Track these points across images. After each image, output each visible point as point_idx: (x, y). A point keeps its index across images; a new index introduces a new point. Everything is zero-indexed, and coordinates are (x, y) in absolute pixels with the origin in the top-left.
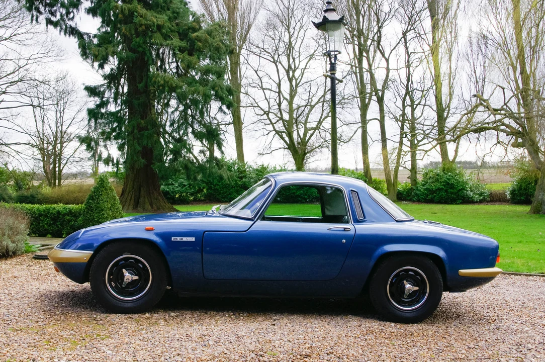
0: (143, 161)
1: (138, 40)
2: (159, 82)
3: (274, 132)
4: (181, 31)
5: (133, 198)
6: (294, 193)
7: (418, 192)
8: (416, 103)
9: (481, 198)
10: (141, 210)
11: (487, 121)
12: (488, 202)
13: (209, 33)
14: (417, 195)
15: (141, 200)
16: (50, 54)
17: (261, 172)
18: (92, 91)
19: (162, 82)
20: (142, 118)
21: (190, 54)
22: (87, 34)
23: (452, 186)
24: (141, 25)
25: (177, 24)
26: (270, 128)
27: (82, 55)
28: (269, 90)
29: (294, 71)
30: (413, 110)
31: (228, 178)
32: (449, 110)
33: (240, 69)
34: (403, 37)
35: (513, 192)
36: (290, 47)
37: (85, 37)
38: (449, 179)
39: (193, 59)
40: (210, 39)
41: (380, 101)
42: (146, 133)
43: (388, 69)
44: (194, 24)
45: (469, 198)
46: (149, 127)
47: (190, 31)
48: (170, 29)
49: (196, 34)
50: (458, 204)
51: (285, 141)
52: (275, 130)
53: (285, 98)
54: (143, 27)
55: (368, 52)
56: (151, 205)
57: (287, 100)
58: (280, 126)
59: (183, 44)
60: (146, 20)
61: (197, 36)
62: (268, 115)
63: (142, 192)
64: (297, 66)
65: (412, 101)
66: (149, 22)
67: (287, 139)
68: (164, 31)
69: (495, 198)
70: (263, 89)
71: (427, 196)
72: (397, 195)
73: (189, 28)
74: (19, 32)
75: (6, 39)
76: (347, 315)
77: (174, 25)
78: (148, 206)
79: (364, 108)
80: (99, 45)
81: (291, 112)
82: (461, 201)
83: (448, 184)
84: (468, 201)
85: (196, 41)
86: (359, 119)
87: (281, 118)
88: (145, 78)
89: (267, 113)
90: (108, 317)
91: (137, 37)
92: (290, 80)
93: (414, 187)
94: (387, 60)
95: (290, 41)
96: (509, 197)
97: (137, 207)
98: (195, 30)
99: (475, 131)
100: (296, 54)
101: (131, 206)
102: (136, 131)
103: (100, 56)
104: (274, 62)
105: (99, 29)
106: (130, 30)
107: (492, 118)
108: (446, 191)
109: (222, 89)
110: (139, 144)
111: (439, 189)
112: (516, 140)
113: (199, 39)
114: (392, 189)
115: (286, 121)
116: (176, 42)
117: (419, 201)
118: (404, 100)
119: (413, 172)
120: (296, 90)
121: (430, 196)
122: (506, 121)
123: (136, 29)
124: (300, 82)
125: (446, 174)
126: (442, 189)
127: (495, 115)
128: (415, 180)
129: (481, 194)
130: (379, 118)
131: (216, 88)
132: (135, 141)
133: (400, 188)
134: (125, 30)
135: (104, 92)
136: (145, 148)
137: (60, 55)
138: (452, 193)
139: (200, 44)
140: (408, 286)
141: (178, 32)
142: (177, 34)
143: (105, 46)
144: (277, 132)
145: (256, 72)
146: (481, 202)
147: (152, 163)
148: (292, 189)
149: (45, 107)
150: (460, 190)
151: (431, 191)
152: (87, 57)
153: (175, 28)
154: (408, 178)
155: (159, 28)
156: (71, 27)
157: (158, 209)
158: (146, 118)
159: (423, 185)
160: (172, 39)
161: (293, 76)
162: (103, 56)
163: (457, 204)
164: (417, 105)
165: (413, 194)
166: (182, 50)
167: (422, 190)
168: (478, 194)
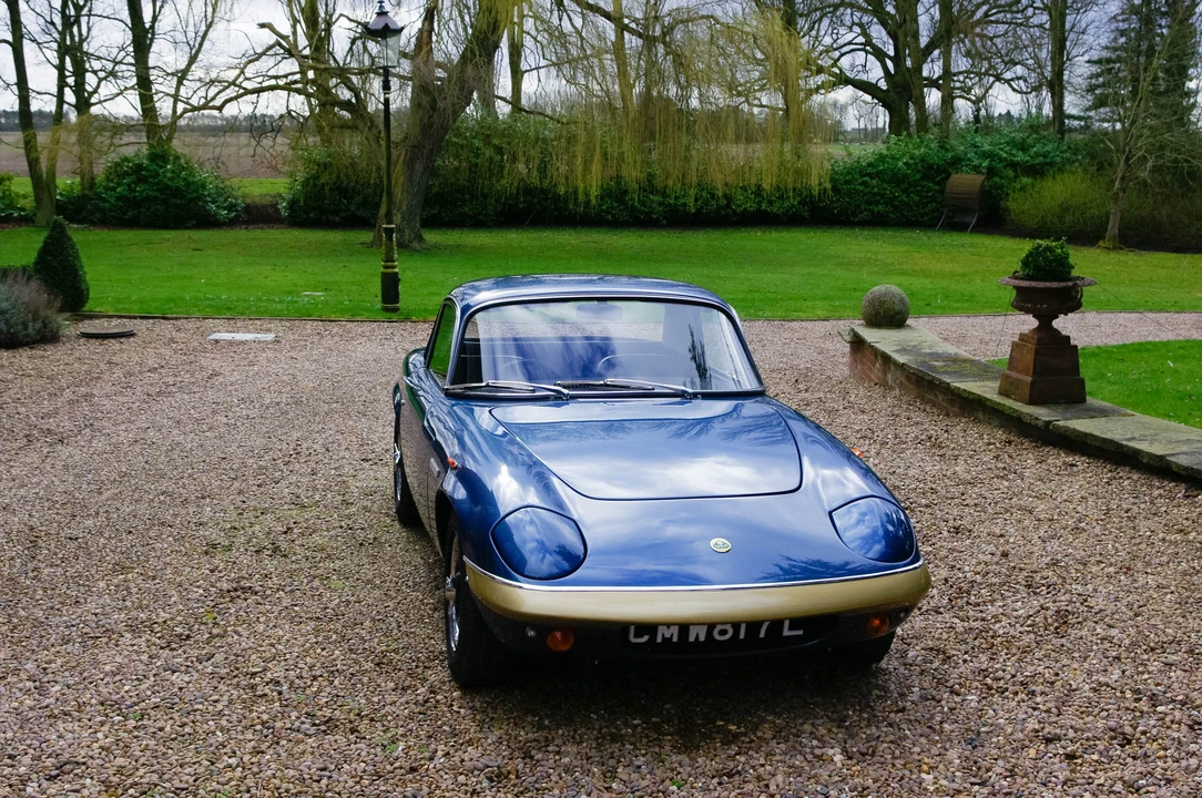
7: (102, 205)
9: (233, 215)
12: (244, 223)
14: (97, 209)
23: (177, 193)
35: (293, 204)
38: (168, 178)
45: (210, 215)
50: (189, 228)
69: (257, 216)
71: (125, 212)
82: (194, 222)
83: (168, 188)
84: (208, 222)
93: (89, 194)
96: (284, 213)
108: (164, 202)
111: (150, 199)
114: (45, 196)
117: (105, 223)
121: (131, 213)
125: (162, 167)
126: (156, 198)
128: (90, 179)
129: (231, 208)
130: (10, 39)
133: (60, 195)
138: (175, 206)
146: (232, 223)
150: (191, 200)
151: (129, 202)
154: (76, 174)
159: (110, 189)
163: (185, 228)
165: (89, 207)
167: (112, 201)
168: (225, 208)
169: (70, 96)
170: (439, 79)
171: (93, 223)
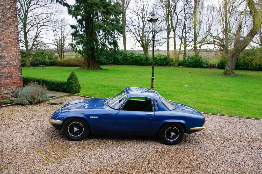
0: (91, 52)
1: (89, 9)
2: (96, 24)
3: (137, 40)
4: (104, 6)
5: (87, 65)
6: (143, 62)
7: (186, 63)
8: (187, 32)
9: (207, 66)
10: (90, 69)
11: (211, 40)
12: (209, 67)
13: (114, 6)
14: (185, 64)
15: (90, 65)
16: (58, 12)
17: (132, 54)
18: (73, 27)
19: (97, 25)
20: (90, 37)
21: (107, 14)
22: (71, 5)
23: (198, 62)
24: (90, 4)
25: (103, 3)
26: (135, 38)
27: (69, 14)
28: (135, 25)
29: (144, 19)
30: (186, 34)
31: (120, 58)
32: (198, 35)
33: (125, 17)
34: (184, 8)
35: (218, 65)
36: (143, 10)
37: (70, 6)
38: (196, 59)
39: (108, 16)
40: (115, 9)
41: (174, 31)
42: (92, 42)
43: (178, 19)
44: (109, 3)
45: (203, 66)
46: (93, 40)
47: (108, 6)
48: (100, 4)
49: (109, 7)
50: (199, 68)
51: (141, 44)
52: (137, 39)
53: (141, 28)
54: (91, 4)
55: (171, 13)
56: (94, 67)
57: (142, 29)
58: (139, 38)
59: (105, 10)
60: (92, 2)
61: (110, 8)
62: (135, 34)
63: (91, 63)
64: (145, 17)
65: (185, 30)
66: (93, 2)
67: (141, 43)
68: (98, 5)
69: (211, 66)
70: (133, 25)
71: (189, 65)
72: (178, 64)
73: (107, 5)
74: (47, 3)
75: (43, 6)
76: (151, 141)
77: (101, 3)
78: (92, 68)
79: (169, 33)
80: (75, 10)
81: (143, 33)
83: (196, 61)
84: (202, 67)
85: (110, 10)
86: (167, 37)
87: (139, 35)
88: (92, 23)
89: (134, 33)
90: (69, 143)
91: (89, 7)
92: (143, 22)
93: (184, 61)
94: (178, 16)
95: (143, 8)
97: (89, 68)
98: (109, 5)
99: (207, 44)
100: (145, 12)
101: (87, 68)
102: (88, 41)
103: (75, 15)
104: (137, 16)
105: (75, 4)
106: (86, 5)
107: (213, 40)
108: (195, 63)
109: (118, 27)
110: (89, 46)
111: (193, 63)
112: (221, 48)
113: (110, 9)
114: (177, 62)
115: (141, 37)
116: (102, 9)
117: (186, 66)
118: (183, 31)
119: (185, 56)
120: (145, 25)
121: (190, 65)
122: (218, 41)
123: (88, 5)
124: (146, 22)
125: (196, 57)
126: (194, 62)
127: (214, 39)
128: (185, 59)
129: (207, 65)
130: (173, 37)
131: (116, 27)
132: (88, 45)
133: (179, 61)
134: (84, 5)
135: (77, 27)
136: (91, 47)
137: (62, 12)
138: (197, 64)
139: (111, 11)
140: (172, 133)
141: (103, 6)
142: (102, 7)
143: (77, 11)
144: (138, 40)
145: (131, 19)
146: (207, 67)
147: (94, 53)
148: (143, 61)
149: (57, 31)
150: (200, 63)
151: (190, 63)
152: (70, 15)
153: (102, 4)
154: (183, 58)
155: (97, 4)
156: (65, 3)
157: (96, 68)
158: (92, 37)
159: (188, 61)
160: (101, 8)
161: (144, 20)
162: (76, 15)
164: (187, 33)
166: (104, 13)
167: (187, 63)
168: (206, 65)
169: (183, 45)
170: (241, 40)
171: (184, 66)
